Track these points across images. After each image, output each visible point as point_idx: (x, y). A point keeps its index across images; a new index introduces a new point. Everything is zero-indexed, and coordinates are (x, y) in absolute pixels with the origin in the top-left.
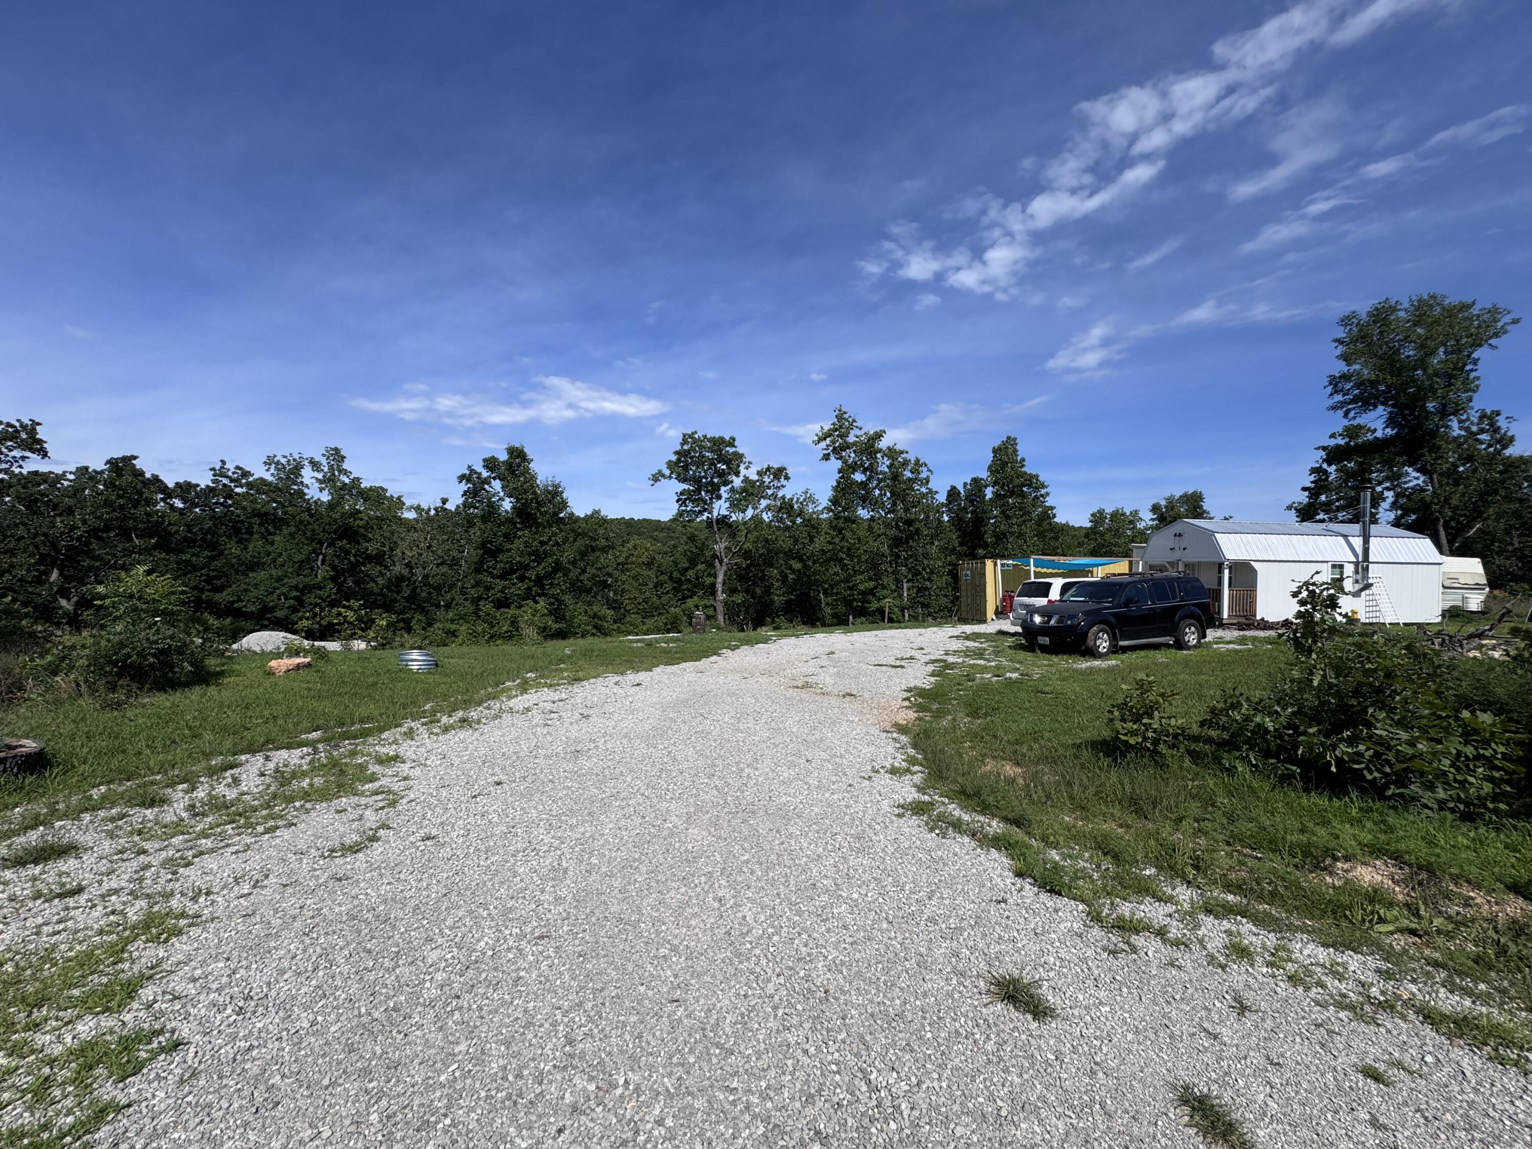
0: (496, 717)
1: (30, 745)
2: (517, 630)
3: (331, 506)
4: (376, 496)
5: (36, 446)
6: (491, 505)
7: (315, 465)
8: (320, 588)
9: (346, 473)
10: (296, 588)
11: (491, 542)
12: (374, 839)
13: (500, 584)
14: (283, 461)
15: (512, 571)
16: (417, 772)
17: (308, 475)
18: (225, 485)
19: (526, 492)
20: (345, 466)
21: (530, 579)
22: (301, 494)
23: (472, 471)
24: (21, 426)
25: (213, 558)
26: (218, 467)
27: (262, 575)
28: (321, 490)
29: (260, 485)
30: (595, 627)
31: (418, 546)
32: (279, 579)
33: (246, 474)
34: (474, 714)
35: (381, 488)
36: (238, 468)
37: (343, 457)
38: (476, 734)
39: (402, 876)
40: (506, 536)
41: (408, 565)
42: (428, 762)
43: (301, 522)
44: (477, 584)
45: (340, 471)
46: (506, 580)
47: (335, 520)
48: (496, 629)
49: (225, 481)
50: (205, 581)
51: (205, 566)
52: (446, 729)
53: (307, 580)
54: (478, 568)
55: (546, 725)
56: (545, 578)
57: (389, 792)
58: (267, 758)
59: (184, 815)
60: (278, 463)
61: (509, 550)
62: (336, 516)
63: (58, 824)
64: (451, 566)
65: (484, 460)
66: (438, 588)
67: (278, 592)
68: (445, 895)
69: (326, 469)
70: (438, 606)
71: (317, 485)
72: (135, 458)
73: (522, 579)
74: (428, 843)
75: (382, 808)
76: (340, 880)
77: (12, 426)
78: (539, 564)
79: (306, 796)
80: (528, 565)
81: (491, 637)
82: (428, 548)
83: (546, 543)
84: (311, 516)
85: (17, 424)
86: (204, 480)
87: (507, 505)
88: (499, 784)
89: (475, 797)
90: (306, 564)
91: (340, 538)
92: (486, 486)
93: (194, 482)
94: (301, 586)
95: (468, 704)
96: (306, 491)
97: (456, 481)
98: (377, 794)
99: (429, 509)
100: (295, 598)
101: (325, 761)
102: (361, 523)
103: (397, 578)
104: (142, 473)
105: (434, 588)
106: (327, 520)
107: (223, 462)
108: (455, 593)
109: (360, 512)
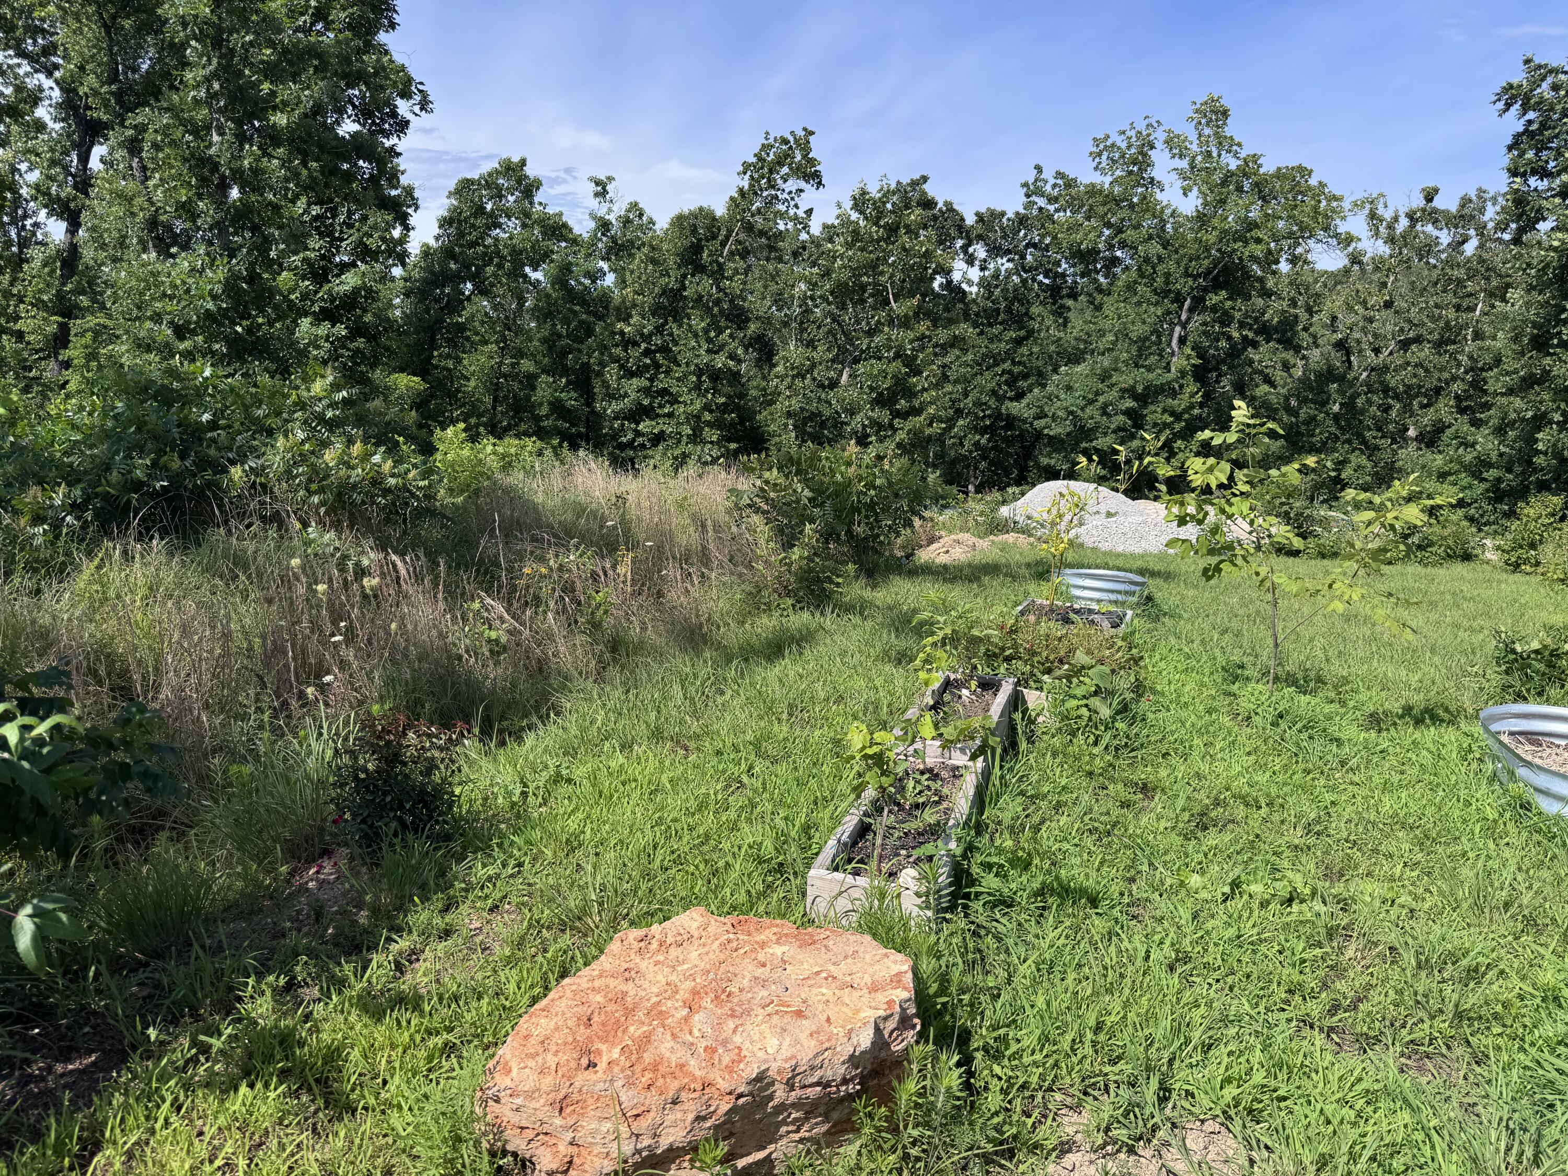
3: (1202, 219)
4: (1289, 187)
7: (1176, 141)
8: (1174, 394)
9: (1232, 147)
10: (1130, 392)
14: (1122, 141)
18: (1041, 209)
20: (1228, 131)
22: (1148, 206)
24: (796, 141)
25: (1019, 342)
26: (1031, 181)
28: (1184, 190)
29: (1087, 201)
31: (1364, 303)
32: (1104, 377)
33: (1070, 184)
35: (1300, 169)
36: (1059, 175)
41: (1341, 345)
45: (1220, 146)
47: (1207, 249)
49: (1041, 202)
50: (1007, 383)
53: (1151, 376)
60: (1113, 145)
62: (1212, 237)
64: (1439, 345)
66: (1407, 395)
67: (1101, 399)
69: (1195, 148)
71: (1179, 183)
72: (925, 179)
77: (785, 141)
82: (1388, 305)
84: (1165, 243)
85: (791, 139)
90: (1150, 345)
91: (1216, 286)
93: (999, 209)
94: (1140, 389)
96: (1158, 196)
99: (1396, 219)
100: (1128, 413)
102: (1257, 250)
103: (1319, 375)
104: (933, 204)
105: (1397, 397)
106: (1192, 249)
107: (1039, 169)
108: (1444, 409)
109: (1257, 226)
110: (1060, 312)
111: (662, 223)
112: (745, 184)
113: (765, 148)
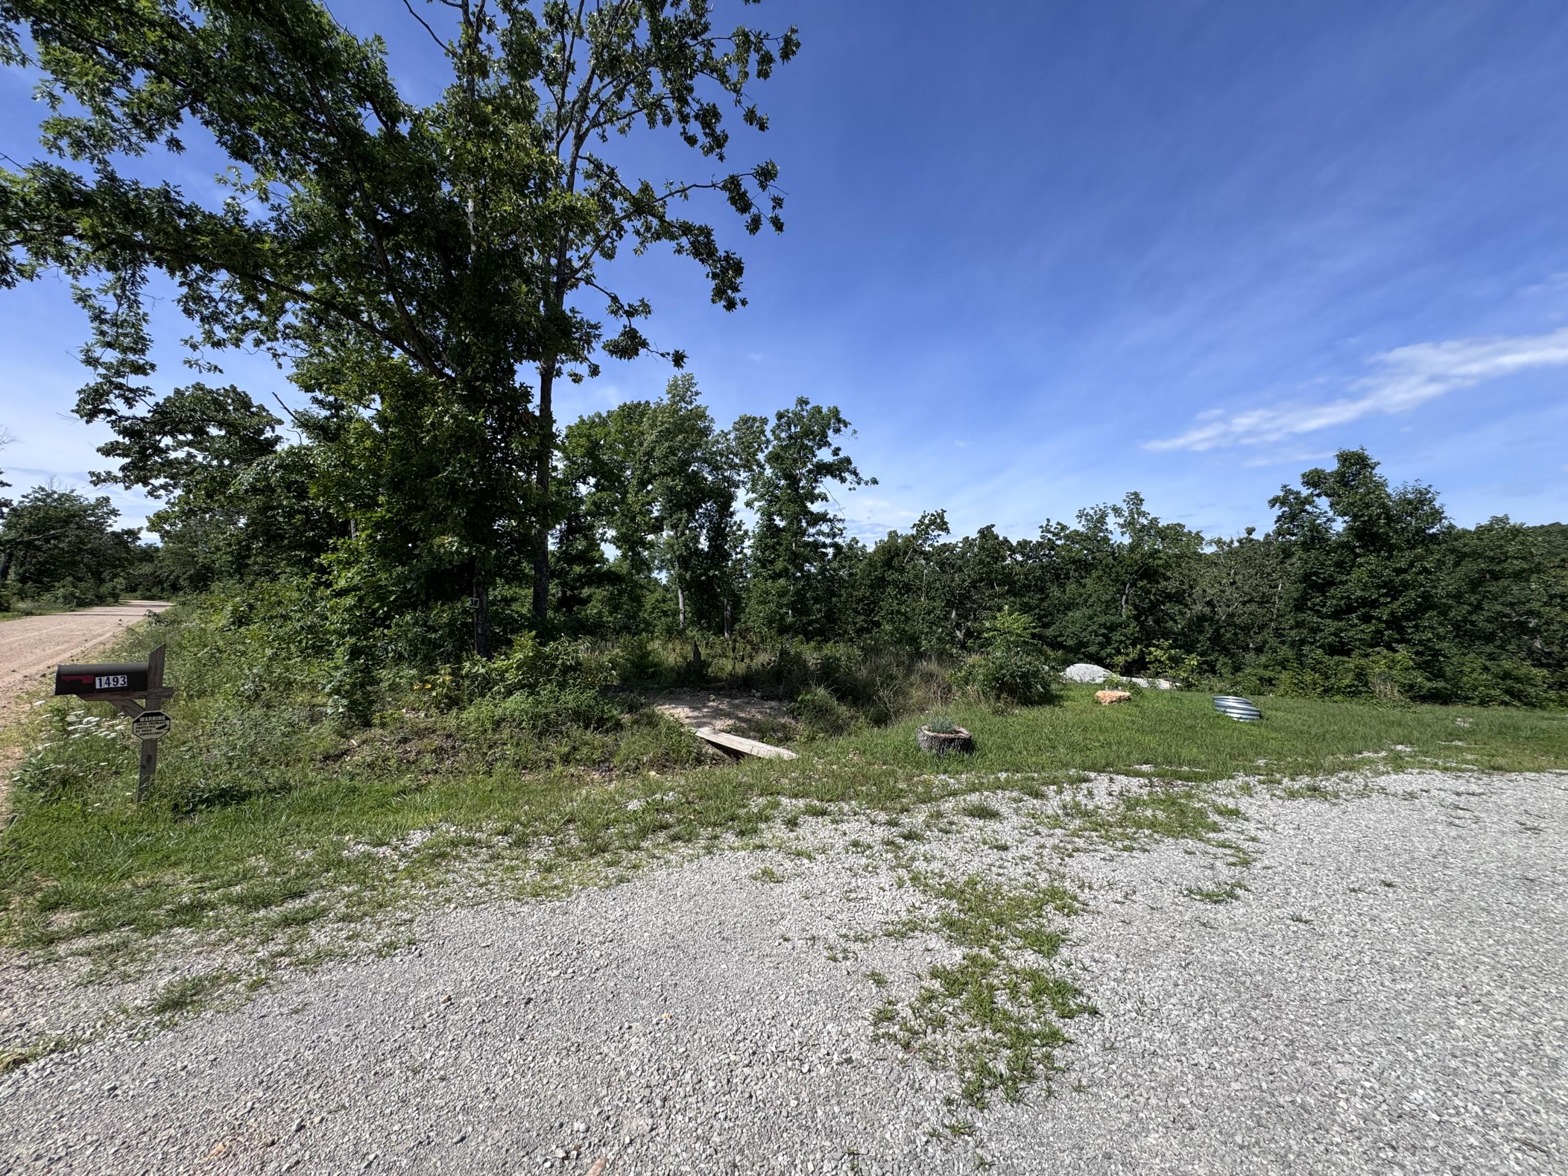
0: (1361, 795)
1: (965, 733)
2: (1366, 685)
3: (1132, 548)
4: (1174, 533)
5: (943, 527)
6: (1314, 528)
7: (1117, 511)
8: (1125, 627)
9: (1144, 514)
10: (1104, 625)
11: (1316, 574)
12: (1232, 895)
13: (1332, 625)
14: (1092, 512)
15: (1350, 609)
16: (1265, 836)
17: (1112, 522)
18: (1049, 539)
19: (1368, 506)
21: (1379, 620)
22: (1106, 540)
23: (1288, 492)
24: (938, 515)
25: (1042, 600)
26: (1044, 525)
27: (1078, 614)
28: (1123, 534)
29: (1074, 537)
30: (1508, 692)
31: (1220, 583)
32: (1090, 618)
33: (1064, 528)
34: (1328, 783)
35: (1179, 525)
36: (1058, 524)
37: (1142, 500)
38: (1336, 810)
39: (1276, 952)
40: (1339, 565)
41: (1210, 603)
42: (1278, 828)
43: (1107, 566)
44: (1299, 625)
45: (1139, 514)
46: (1341, 620)
47: (1136, 561)
48: (1333, 681)
49: (1050, 536)
51: (1038, 606)
52: (1292, 795)
53: (1113, 618)
54: (1299, 606)
55: (1451, 824)
56: (1406, 618)
57: (1238, 849)
58: (1111, 780)
59: (1060, 812)
60: (1087, 514)
61: (1343, 583)
62: (1138, 557)
63: (985, 793)
64: (1260, 603)
65: (1303, 476)
66: (1246, 629)
67: (1090, 629)
68: (1340, 1001)
69: (1126, 514)
70: (1246, 648)
71: (1119, 530)
72: (993, 526)
73: (1367, 619)
74: (1301, 925)
75: (1234, 864)
76: (1204, 925)
77: (933, 515)
78: (1395, 598)
79: (1153, 825)
80: (1376, 600)
81: (1326, 691)
82: (1232, 584)
83: (1405, 571)
84: (1115, 559)
85: (936, 514)
86: (1035, 537)
87: (1339, 525)
88: (1389, 885)
89: (1354, 890)
90: (1111, 605)
91: (1142, 578)
92: (1308, 507)
93: (1029, 539)
94: (1108, 624)
95: (1314, 769)
96: (1110, 536)
97: (1267, 506)
98: (1225, 847)
99: (1232, 542)
100: (1103, 635)
101: (1163, 797)
102: (1161, 562)
103: (1198, 618)
104: (997, 537)
105: (1241, 629)
106: (1128, 562)
107: (1048, 520)
108: (1268, 634)
109: (1159, 551)
110: (1062, 586)
111: (871, 549)
112: (914, 532)
113: (924, 517)
